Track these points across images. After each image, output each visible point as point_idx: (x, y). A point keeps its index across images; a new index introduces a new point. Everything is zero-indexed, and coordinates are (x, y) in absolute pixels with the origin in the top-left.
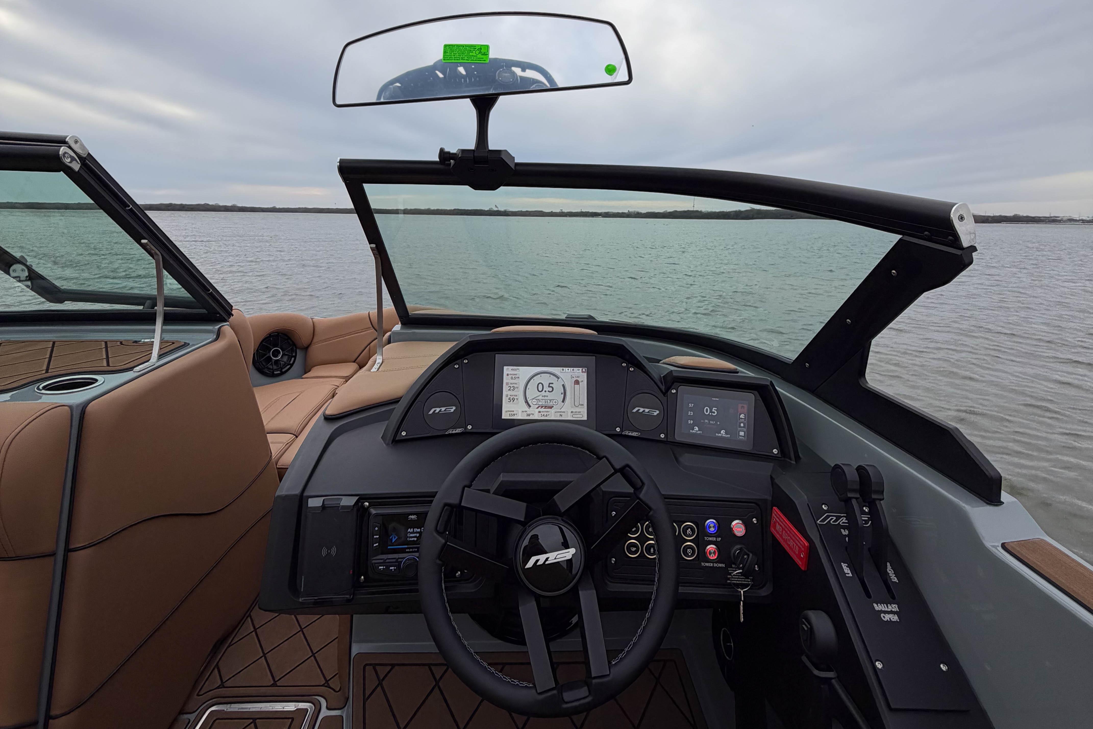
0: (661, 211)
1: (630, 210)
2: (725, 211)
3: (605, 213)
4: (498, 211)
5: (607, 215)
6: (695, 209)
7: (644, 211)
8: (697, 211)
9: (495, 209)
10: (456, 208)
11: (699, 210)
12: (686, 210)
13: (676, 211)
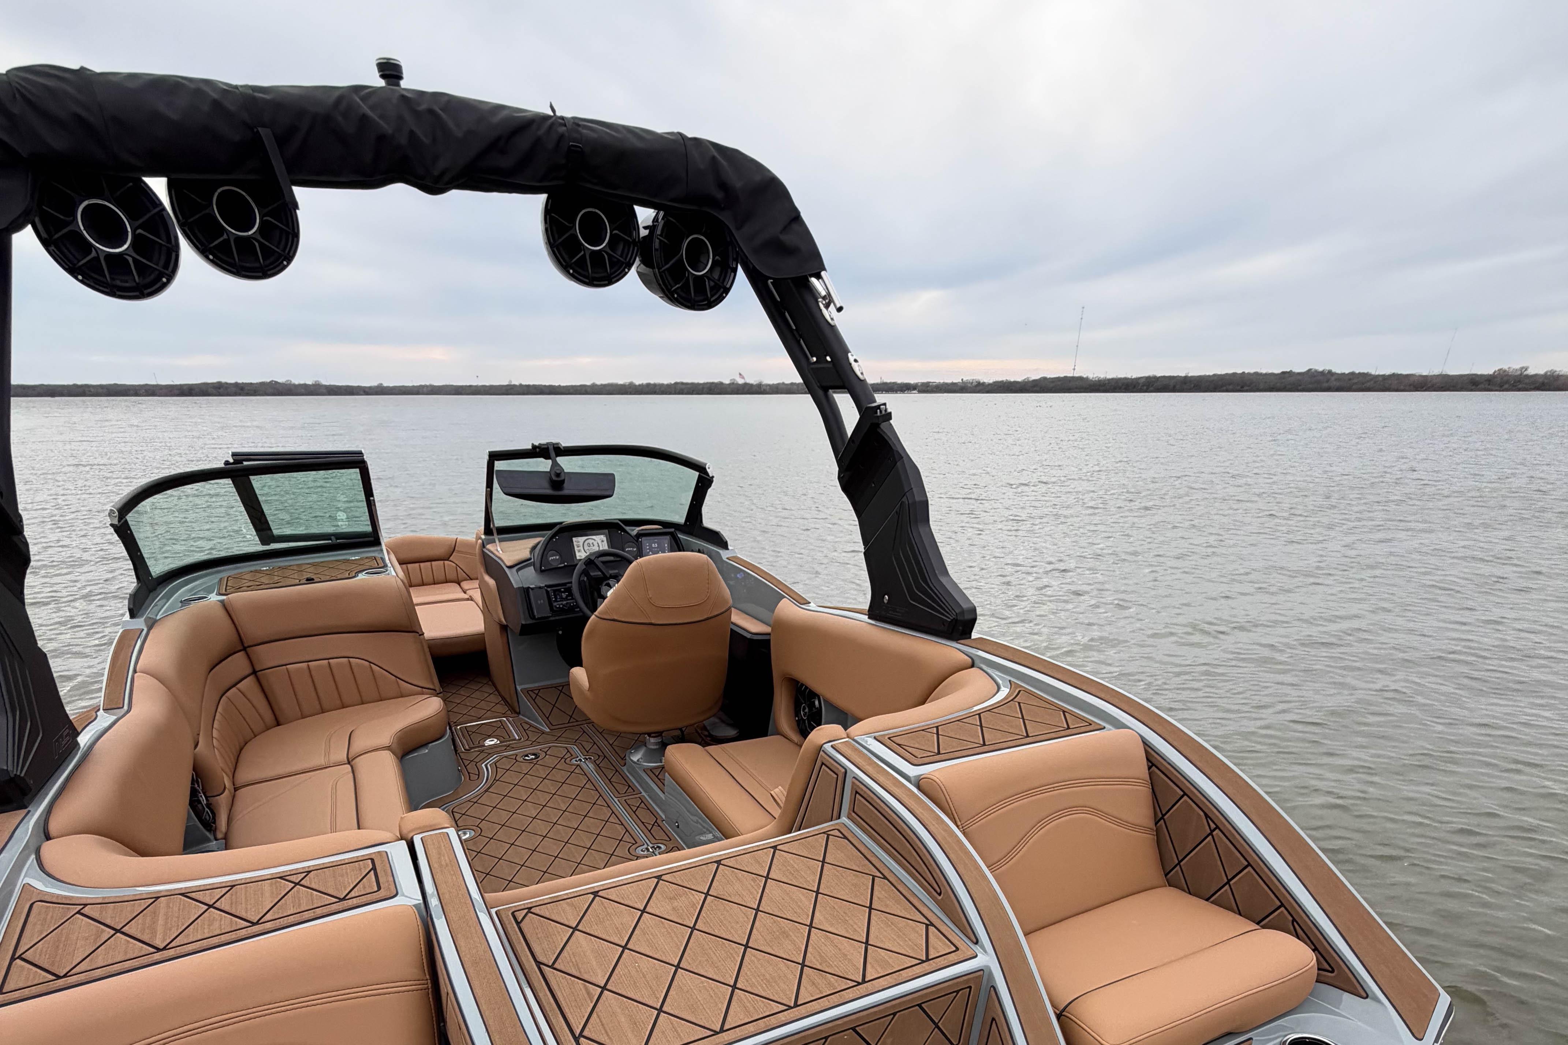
0: (1019, 379)
1: (965, 379)
2: (1129, 376)
3: (923, 384)
4: (746, 384)
5: (926, 388)
6: (1076, 375)
7: (988, 379)
8: (1081, 379)
9: (741, 381)
10: (678, 381)
11: (1085, 376)
12: (1062, 375)
13: (1045, 379)
